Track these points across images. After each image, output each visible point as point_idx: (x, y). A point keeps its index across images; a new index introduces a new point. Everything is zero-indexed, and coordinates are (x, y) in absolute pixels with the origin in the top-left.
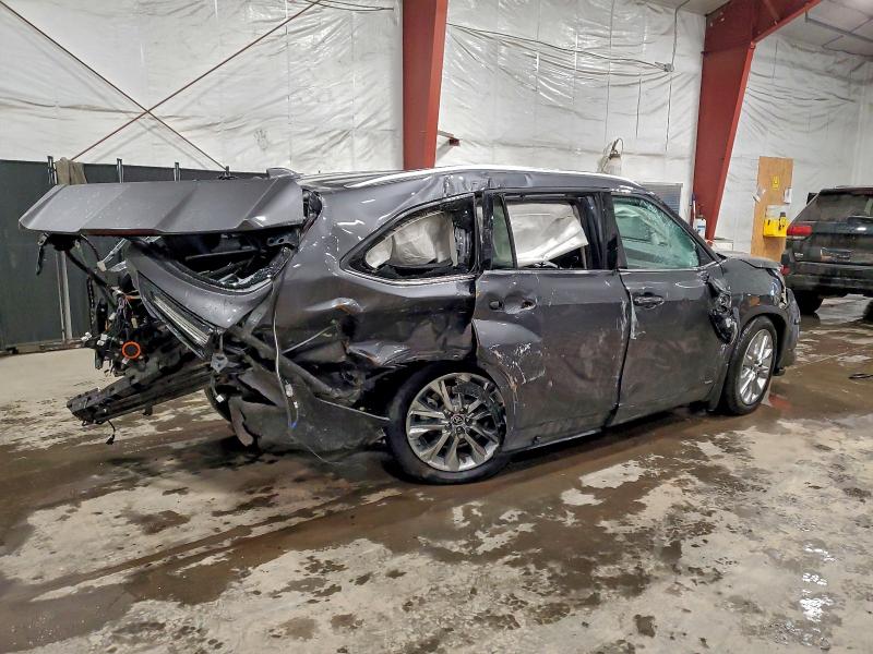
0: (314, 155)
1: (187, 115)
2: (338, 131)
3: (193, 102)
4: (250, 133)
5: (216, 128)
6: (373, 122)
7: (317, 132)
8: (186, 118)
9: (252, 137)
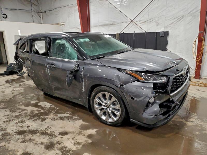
0: (171, 25)
1: (141, 20)
2: (181, 16)
3: (142, 17)
4: (154, 22)
5: (146, 22)
6: (195, 11)
7: (174, 18)
8: (141, 21)
9: (154, 23)
